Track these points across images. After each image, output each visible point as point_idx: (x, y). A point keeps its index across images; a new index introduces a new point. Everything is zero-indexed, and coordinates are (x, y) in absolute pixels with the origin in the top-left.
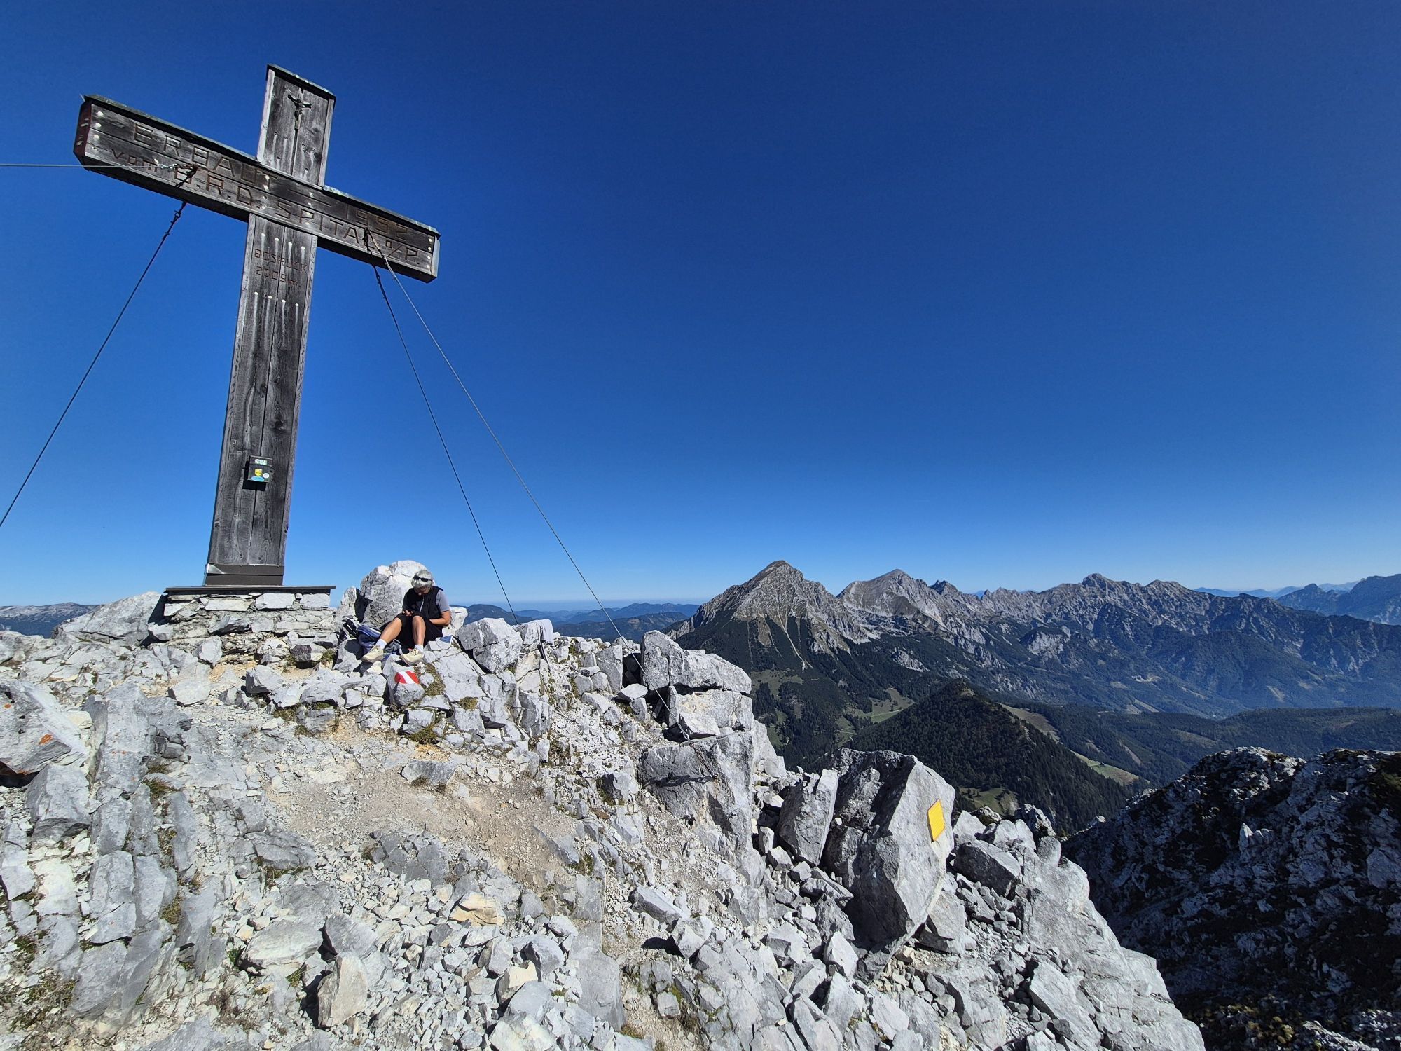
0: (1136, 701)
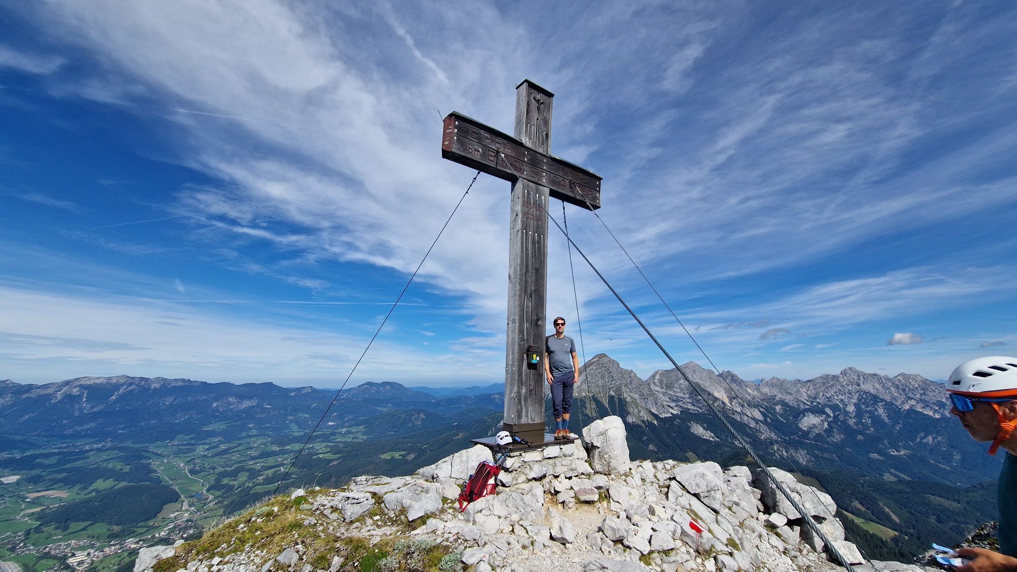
0: (892, 470)
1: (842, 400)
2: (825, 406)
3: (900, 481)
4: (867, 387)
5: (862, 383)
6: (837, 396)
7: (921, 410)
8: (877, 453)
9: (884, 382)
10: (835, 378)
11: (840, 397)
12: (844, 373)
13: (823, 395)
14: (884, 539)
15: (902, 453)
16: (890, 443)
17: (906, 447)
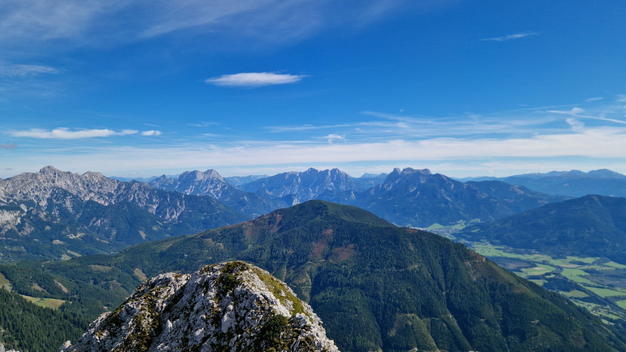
0: (69, 251)
1: (37, 196)
2: (21, 202)
3: (74, 258)
4: (61, 184)
5: (56, 180)
6: (33, 192)
7: (96, 200)
8: (60, 239)
9: (75, 178)
10: (34, 176)
11: (36, 193)
12: (43, 171)
13: (20, 192)
14: (54, 309)
15: (79, 235)
16: (71, 230)
17: (81, 231)
